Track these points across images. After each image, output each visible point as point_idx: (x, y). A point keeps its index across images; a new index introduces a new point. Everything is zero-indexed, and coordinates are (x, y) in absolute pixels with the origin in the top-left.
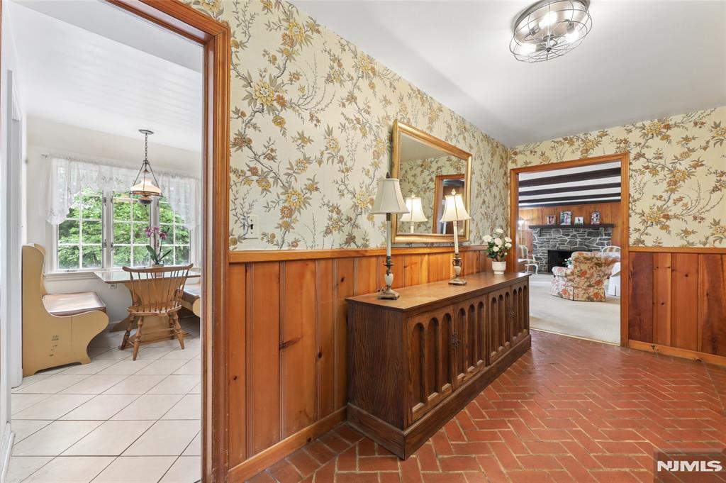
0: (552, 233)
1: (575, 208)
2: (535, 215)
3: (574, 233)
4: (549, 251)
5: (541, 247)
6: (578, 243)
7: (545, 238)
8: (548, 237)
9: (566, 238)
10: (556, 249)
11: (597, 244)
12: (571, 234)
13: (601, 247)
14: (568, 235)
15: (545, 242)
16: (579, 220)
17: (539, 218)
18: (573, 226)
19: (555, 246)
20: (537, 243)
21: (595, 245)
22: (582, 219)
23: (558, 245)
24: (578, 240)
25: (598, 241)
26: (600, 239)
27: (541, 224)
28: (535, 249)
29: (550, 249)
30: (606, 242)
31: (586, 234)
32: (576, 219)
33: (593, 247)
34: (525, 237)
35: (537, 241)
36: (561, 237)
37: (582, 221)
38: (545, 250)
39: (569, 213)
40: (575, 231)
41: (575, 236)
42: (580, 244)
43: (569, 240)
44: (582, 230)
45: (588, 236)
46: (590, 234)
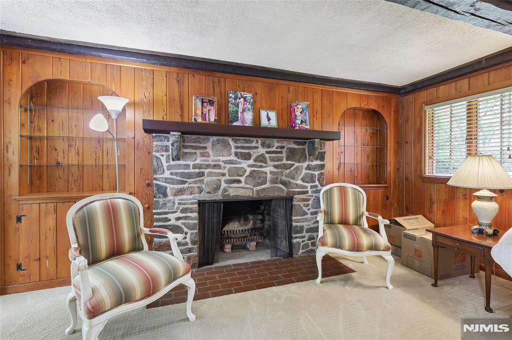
0: (209, 150)
1: (259, 85)
2: (161, 89)
3: (262, 151)
4: (201, 204)
5: (180, 192)
6: (269, 176)
7: (190, 163)
8: (198, 161)
9: (244, 164)
10: (218, 196)
11: (303, 180)
12: (255, 154)
13: (309, 185)
14: (247, 157)
15: (190, 176)
16: (269, 119)
17: (171, 101)
18: (257, 132)
19: (217, 188)
20: (166, 180)
21: (300, 182)
22: (273, 115)
23: (223, 185)
24: (269, 169)
25: (304, 171)
26: (308, 168)
27: (177, 119)
28: (161, 201)
29: (205, 197)
30: (316, 173)
31: (284, 155)
32: (263, 114)
33: (297, 186)
34: (130, 165)
35: (167, 174)
36: (231, 162)
37: (274, 123)
38: (191, 199)
39: (249, 96)
40: (263, 145)
41: (261, 159)
42: (274, 181)
43: (249, 170)
44: (276, 144)
45: (287, 160)
46: (292, 154)
